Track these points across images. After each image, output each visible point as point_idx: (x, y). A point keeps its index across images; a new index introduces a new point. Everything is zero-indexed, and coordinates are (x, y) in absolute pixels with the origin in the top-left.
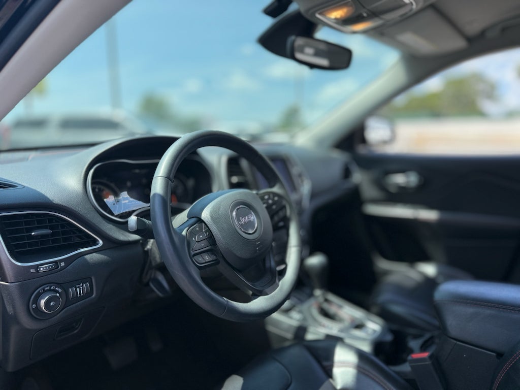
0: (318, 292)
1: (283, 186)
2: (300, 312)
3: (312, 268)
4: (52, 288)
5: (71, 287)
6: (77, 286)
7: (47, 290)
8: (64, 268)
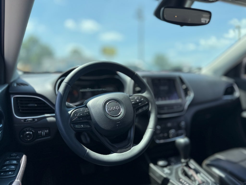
0: (183, 160)
1: (149, 92)
2: (170, 169)
3: (180, 144)
4: (30, 129)
5: (40, 131)
6: (42, 131)
7: (28, 130)
8: (36, 122)
